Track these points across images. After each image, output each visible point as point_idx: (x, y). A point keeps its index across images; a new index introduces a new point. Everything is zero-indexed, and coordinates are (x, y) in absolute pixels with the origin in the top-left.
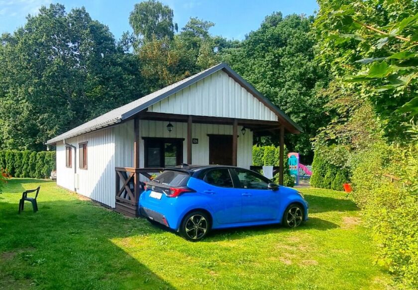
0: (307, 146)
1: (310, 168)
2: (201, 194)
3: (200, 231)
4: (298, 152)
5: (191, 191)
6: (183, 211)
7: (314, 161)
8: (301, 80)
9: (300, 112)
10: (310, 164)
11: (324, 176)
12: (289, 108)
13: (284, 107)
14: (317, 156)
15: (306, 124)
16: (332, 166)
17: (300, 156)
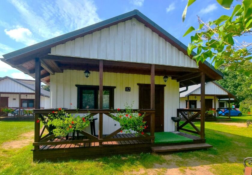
8: (234, 86)
16: (245, 108)
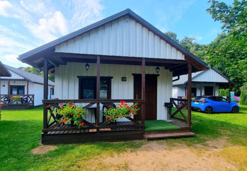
0: (238, 89)
1: (239, 98)
2: (210, 103)
3: (210, 112)
4: (233, 91)
5: (207, 102)
6: (206, 107)
7: (241, 95)
9: (235, 75)
10: (239, 96)
11: (245, 101)
12: (230, 74)
13: (228, 74)
14: (242, 93)
15: (237, 80)
17: (235, 93)
